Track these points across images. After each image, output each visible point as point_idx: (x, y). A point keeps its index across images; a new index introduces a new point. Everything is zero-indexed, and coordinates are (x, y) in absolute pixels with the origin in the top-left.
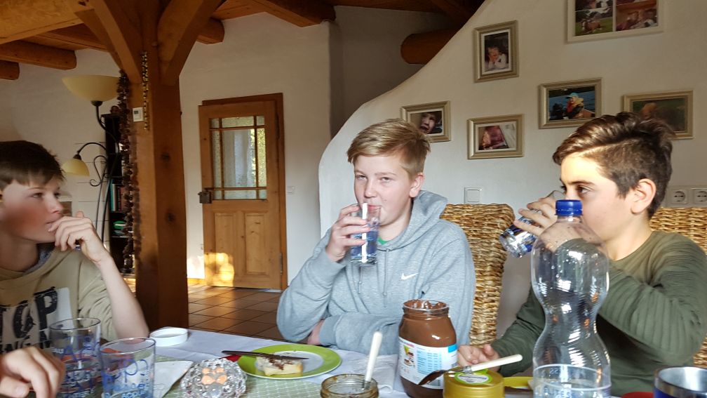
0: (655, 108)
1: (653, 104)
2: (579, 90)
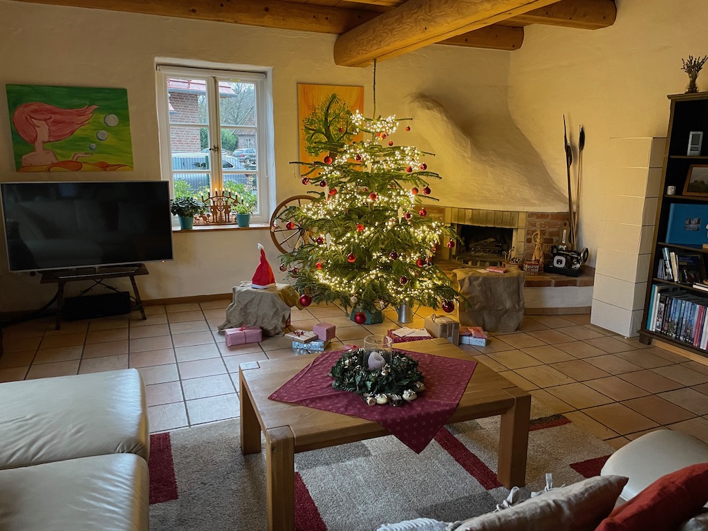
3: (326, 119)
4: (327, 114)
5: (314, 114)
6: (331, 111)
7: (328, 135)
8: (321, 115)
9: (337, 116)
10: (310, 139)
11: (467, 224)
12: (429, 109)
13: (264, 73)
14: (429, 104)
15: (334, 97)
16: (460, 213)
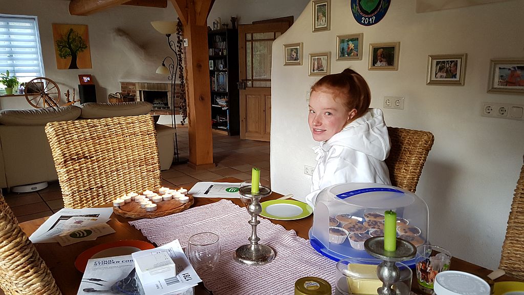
0: (383, 52)
1: (382, 50)
2: (352, 40)
3: (69, 41)
4: (69, 39)
5: (62, 38)
6: (71, 37)
7: (70, 48)
8: (65, 39)
9: (74, 40)
10: (60, 51)
11: (146, 90)
12: (121, 36)
13: (34, 19)
14: (121, 34)
15: (72, 30)
16: (142, 85)
